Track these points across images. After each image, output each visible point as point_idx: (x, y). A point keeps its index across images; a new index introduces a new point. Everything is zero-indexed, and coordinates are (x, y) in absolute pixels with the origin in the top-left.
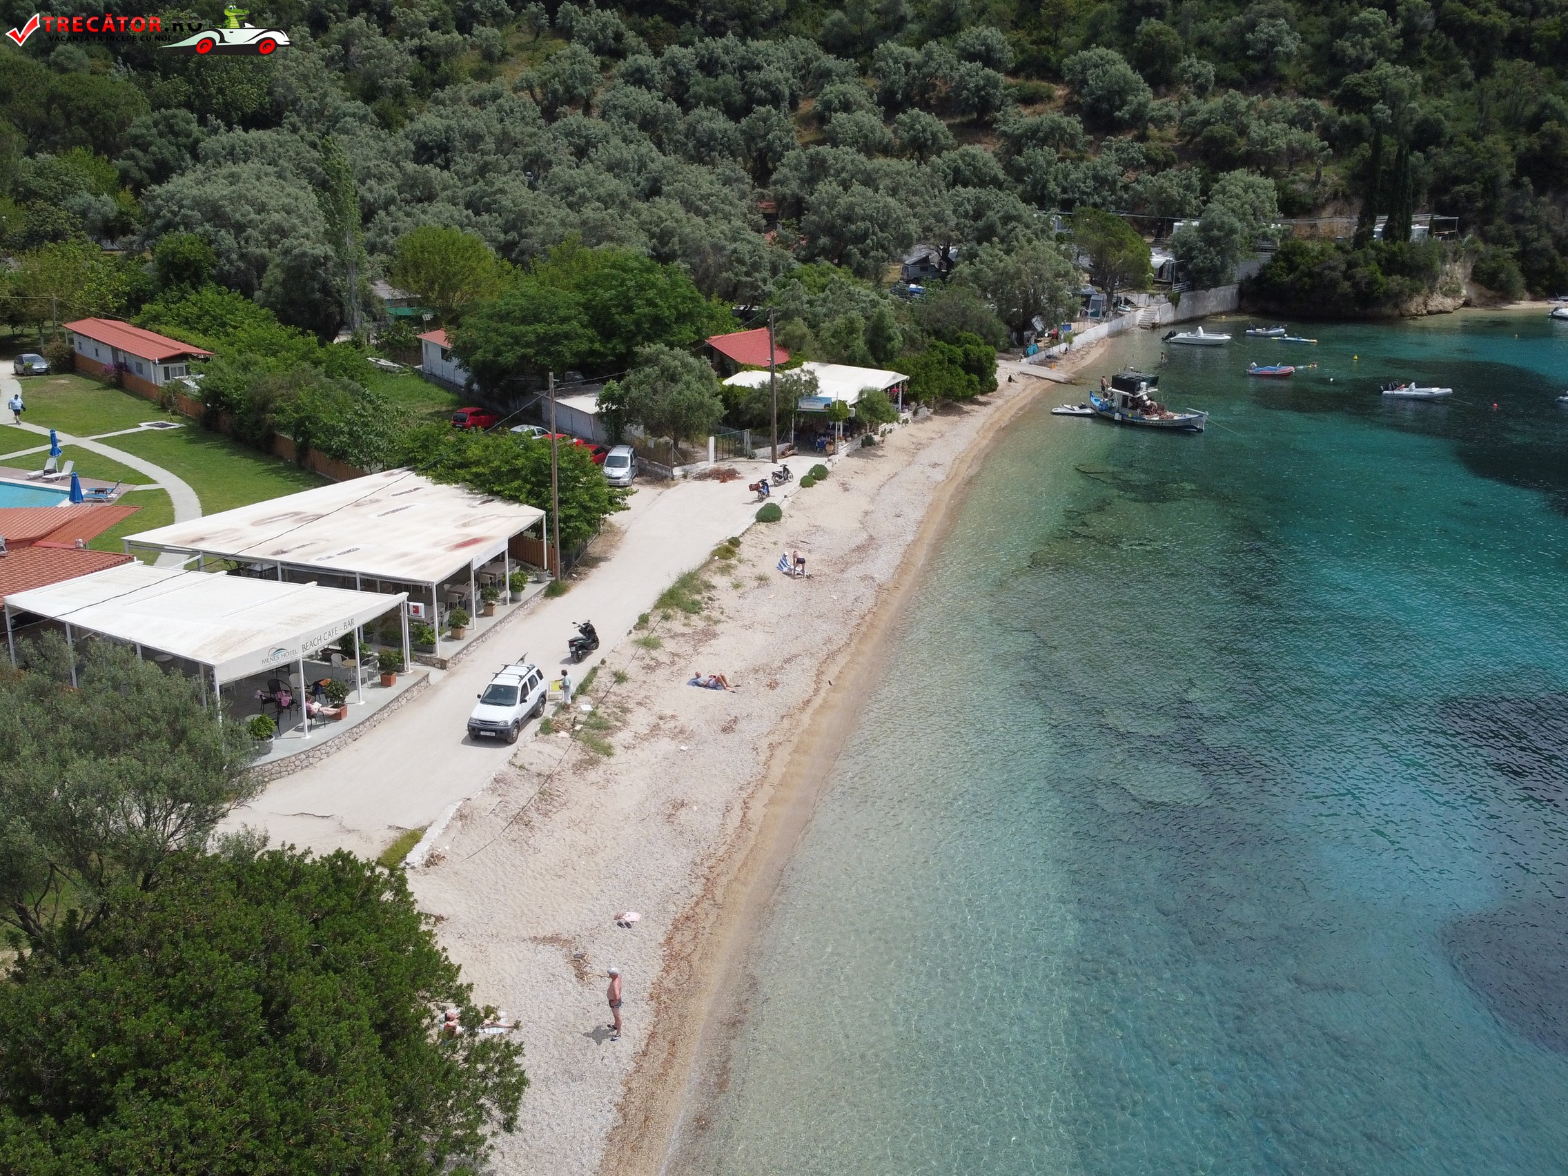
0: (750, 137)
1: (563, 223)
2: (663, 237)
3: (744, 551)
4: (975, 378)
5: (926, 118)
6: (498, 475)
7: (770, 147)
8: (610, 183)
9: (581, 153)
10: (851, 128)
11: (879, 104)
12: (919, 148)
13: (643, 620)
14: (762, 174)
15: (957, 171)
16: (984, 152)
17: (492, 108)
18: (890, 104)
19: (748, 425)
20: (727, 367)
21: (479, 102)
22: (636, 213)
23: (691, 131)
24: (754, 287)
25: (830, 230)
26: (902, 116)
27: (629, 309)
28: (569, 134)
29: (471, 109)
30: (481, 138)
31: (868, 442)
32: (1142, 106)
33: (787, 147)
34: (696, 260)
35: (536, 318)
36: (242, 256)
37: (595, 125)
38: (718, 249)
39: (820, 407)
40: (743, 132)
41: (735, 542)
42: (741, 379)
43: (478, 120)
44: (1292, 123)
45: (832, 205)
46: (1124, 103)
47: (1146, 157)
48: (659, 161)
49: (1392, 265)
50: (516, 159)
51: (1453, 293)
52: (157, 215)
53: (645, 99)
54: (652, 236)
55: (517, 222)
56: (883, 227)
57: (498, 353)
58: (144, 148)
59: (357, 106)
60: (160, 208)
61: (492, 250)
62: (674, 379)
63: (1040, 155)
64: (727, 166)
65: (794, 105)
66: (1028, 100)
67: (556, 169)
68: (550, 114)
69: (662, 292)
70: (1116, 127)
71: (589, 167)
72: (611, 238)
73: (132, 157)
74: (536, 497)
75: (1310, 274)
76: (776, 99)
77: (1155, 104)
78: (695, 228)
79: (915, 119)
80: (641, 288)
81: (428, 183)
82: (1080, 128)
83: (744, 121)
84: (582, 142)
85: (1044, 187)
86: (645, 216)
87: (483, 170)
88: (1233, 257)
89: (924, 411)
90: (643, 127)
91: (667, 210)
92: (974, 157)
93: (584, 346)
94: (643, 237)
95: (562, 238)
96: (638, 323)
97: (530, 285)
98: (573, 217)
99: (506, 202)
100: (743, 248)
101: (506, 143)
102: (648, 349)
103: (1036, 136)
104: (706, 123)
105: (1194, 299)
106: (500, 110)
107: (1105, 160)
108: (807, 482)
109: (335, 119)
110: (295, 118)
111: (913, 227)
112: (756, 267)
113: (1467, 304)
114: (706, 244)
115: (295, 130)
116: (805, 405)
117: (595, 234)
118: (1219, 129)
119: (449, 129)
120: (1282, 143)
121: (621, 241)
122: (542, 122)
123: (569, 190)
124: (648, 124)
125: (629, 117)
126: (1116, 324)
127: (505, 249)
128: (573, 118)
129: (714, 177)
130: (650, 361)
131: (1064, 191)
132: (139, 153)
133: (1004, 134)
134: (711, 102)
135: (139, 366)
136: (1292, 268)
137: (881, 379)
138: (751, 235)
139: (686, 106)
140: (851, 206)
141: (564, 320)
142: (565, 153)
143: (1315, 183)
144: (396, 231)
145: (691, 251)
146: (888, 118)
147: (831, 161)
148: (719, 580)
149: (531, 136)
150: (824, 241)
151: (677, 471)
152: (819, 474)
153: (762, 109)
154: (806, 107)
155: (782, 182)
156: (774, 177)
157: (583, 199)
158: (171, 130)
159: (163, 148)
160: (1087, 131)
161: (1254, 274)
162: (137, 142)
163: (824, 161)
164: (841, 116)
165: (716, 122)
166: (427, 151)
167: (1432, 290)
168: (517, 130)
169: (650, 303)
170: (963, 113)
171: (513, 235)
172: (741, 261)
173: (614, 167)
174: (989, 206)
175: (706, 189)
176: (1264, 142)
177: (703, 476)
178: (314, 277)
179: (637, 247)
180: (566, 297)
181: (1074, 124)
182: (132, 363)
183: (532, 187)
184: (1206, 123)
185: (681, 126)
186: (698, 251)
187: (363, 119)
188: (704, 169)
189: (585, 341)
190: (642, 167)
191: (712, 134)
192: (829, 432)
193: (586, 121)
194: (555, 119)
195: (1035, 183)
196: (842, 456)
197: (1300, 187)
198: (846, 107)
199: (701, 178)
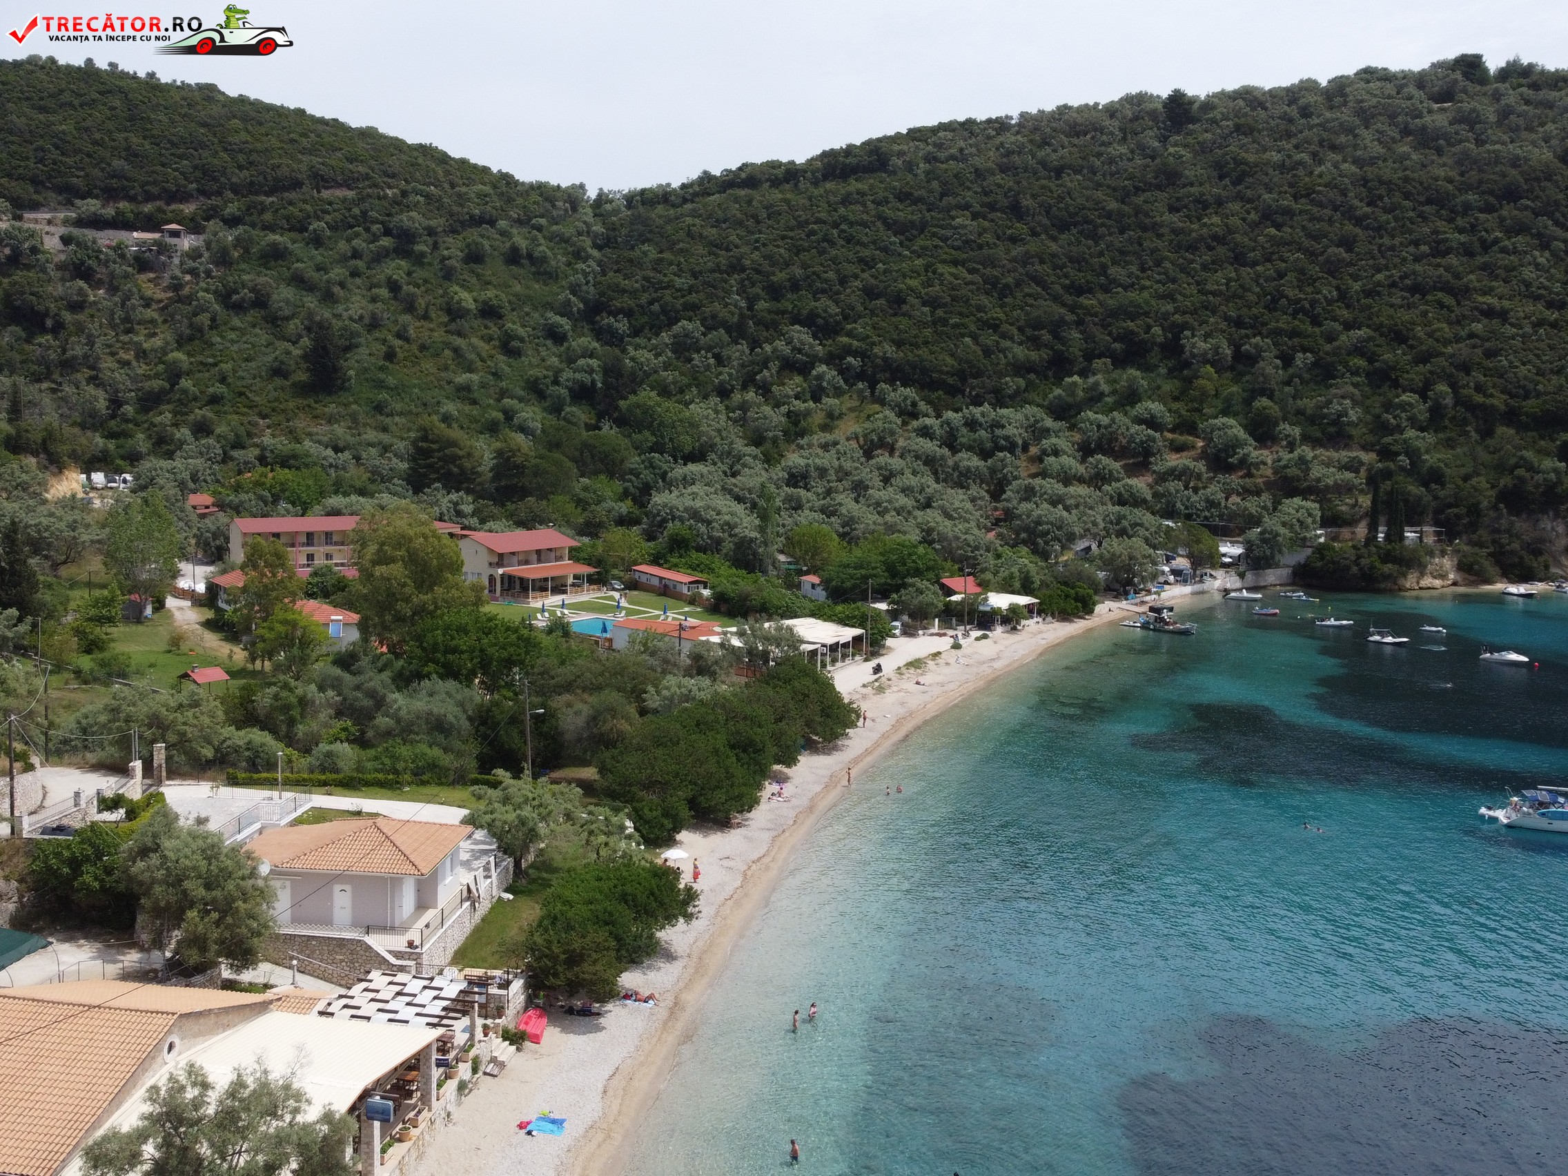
0: (993, 471)
1: (874, 523)
2: (929, 531)
3: (943, 656)
4: (1080, 605)
5: (1106, 461)
6: (848, 617)
7: (1005, 476)
8: (903, 500)
9: (886, 480)
10: (1056, 467)
11: (1078, 451)
12: (1099, 479)
13: (899, 668)
14: (996, 495)
15: (1120, 495)
16: (1140, 484)
17: (833, 451)
18: (1086, 450)
19: (955, 615)
20: (950, 592)
21: (825, 447)
22: (915, 518)
23: (956, 467)
24: (975, 558)
25: (1026, 529)
26: (1091, 459)
27: (904, 564)
28: (879, 468)
29: (819, 451)
30: (827, 470)
31: (1014, 629)
32: (1247, 455)
33: (1016, 478)
34: (945, 544)
35: (861, 567)
36: (710, 537)
37: (896, 462)
38: (957, 538)
39: (988, 609)
40: (989, 468)
41: (939, 653)
42: (954, 598)
43: (827, 460)
44: (1340, 469)
45: (1028, 516)
46: (1235, 454)
47: (1243, 488)
48: (933, 486)
49: (1387, 557)
50: (847, 483)
51: (1443, 577)
52: (658, 514)
53: (929, 446)
54: (923, 530)
55: (849, 522)
56: (1060, 528)
57: (843, 582)
58: (637, 475)
59: (751, 450)
60: (659, 511)
61: (835, 536)
62: (921, 593)
63: (1173, 486)
64: (975, 490)
65: (1025, 448)
66: (1178, 448)
67: (871, 491)
68: (868, 455)
69: (919, 557)
70: (1230, 469)
71: (890, 489)
72: (899, 531)
73: (630, 481)
74: (861, 626)
75: (1333, 563)
76: (1011, 448)
77: (1255, 454)
78: (945, 526)
79: (1099, 461)
80: (910, 555)
81: (799, 499)
82: (1204, 469)
83: (990, 461)
84: (887, 473)
85: (1174, 506)
86: (919, 520)
87: (829, 492)
88: (1280, 552)
89: (1049, 619)
90: (926, 463)
91: (932, 517)
92: (1131, 487)
93: (883, 581)
94: (917, 531)
95: (873, 532)
96: (908, 570)
97: (858, 553)
98: (880, 520)
99: (844, 511)
100: (970, 538)
101: (843, 474)
102: (910, 580)
103: (1174, 474)
104: (966, 463)
105: (1257, 575)
106: (838, 452)
107: (1214, 490)
108: (977, 639)
109: (739, 458)
110: (714, 456)
111: (1077, 530)
112: (977, 548)
113: (1455, 584)
114: (950, 535)
115: (715, 464)
116: (981, 608)
117: (891, 529)
118: (1293, 472)
119: (808, 465)
120: (1330, 482)
121: (905, 533)
122: (863, 460)
123: (878, 504)
124: (930, 461)
125: (917, 457)
126: (1197, 587)
127: (842, 536)
128: (883, 458)
129: (965, 497)
130: (913, 585)
131: (1187, 508)
132: (633, 478)
133: (1154, 472)
134: (970, 448)
135: (675, 587)
136: (1322, 558)
137: (1023, 600)
138: (976, 531)
139: (954, 450)
140: (1040, 516)
141: (873, 568)
142: (877, 482)
143: (1354, 506)
144: (784, 526)
145: (942, 538)
146: (1083, 461)
147: (1038, 488)
148: (930, 662)
149: (857, 468)
150: (1023, 535)
151: (920, 632)
152: (985, 637)
153: (1001, 454)
154: (1034, 450)
155: (1008, 500)
156: (1004, 497)
157: (886, 510)
158: (652, 466)
159: (647, 475)
160: (1209, 469)
161: (1302, 562)
162: (632, 472)
163: (1033, 488)
164: (1052, 459)
165: (972, 461)
166: (797, 479)
167: (1422, 574)
168: (848, 465)
169: (914, 561)
170: (1133, 457)
171: (847, 529)
172: (969, 545)
173: (906, 490)
174: (1124, 517)
175: (957, 504)
176: (1318, 480)
177: (932, 635)
178: (750, 548)
179: (914, 536)
180: (875, 558)
181: (1201, 466)
182: (671, 584)
183: (857, 501)
184: (1286, 467)
185: (950, 462)
186: (946, 539)
187: (755, 457)
188: (960, 491)
189: (883, 578)
190: (921, 491)
191: (968, 469)
192: (993, 623)
193: (890, 461)
194: (872, 458)
195: (1168, 503)
196: (999, 631)
197: (1344, 508)
198: (1056, 453)
199: (957, 498)
